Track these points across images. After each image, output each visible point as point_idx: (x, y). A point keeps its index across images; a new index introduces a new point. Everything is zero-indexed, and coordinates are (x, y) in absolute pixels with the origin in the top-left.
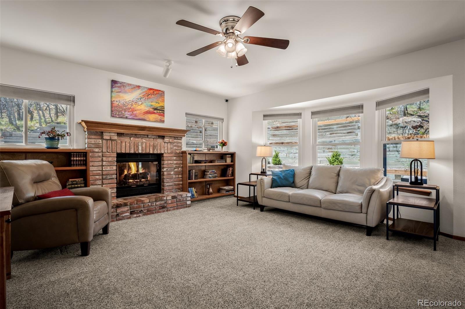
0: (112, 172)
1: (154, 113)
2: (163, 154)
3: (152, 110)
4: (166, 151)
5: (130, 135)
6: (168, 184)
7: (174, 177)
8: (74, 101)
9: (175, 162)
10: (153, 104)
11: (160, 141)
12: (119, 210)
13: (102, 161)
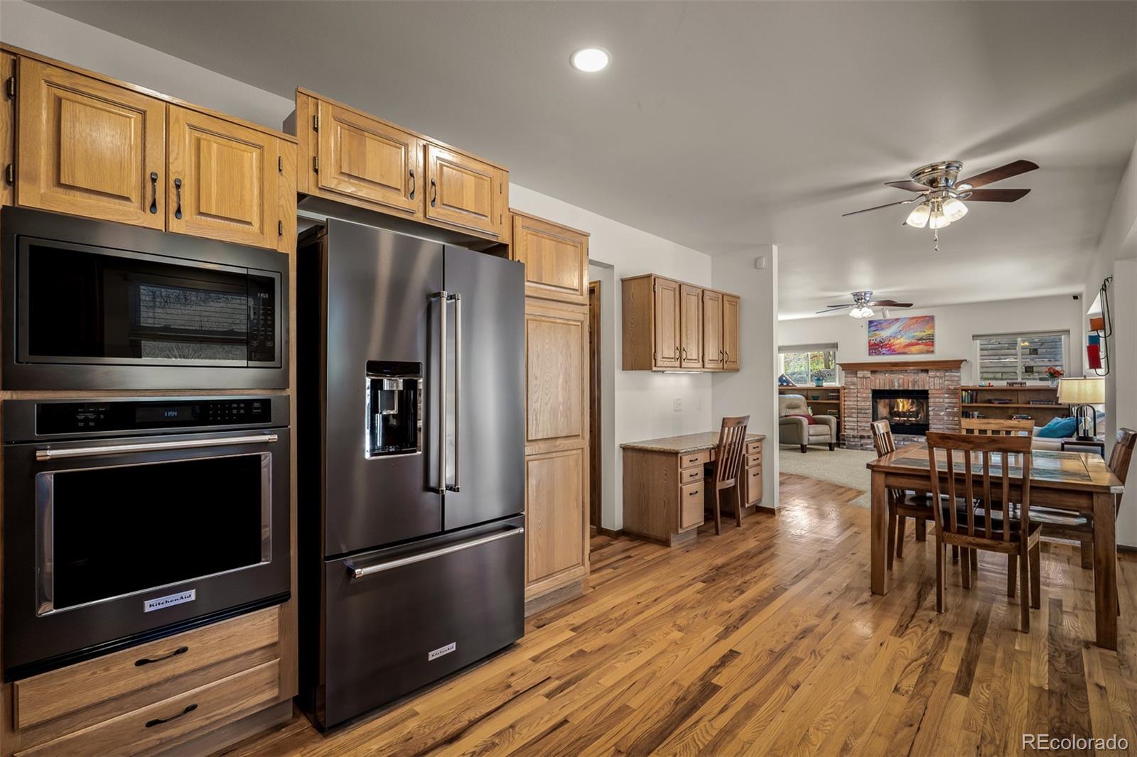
0: (866, 407)
1: (918, 344)
2: (927, 391)
3: (914, 341)
4: (932, 387)
5: (886, 372)
6: (936, 426)
7: (946, 418)
8: (837, 347)
9: (947, 400)
10: (915, 334)
11: (923, 375)
12: (863, 441)
13: (857, 396)
